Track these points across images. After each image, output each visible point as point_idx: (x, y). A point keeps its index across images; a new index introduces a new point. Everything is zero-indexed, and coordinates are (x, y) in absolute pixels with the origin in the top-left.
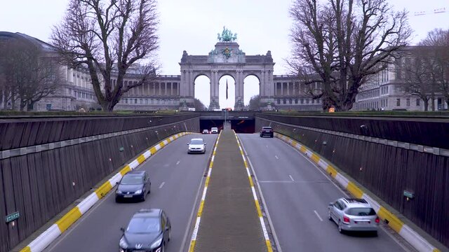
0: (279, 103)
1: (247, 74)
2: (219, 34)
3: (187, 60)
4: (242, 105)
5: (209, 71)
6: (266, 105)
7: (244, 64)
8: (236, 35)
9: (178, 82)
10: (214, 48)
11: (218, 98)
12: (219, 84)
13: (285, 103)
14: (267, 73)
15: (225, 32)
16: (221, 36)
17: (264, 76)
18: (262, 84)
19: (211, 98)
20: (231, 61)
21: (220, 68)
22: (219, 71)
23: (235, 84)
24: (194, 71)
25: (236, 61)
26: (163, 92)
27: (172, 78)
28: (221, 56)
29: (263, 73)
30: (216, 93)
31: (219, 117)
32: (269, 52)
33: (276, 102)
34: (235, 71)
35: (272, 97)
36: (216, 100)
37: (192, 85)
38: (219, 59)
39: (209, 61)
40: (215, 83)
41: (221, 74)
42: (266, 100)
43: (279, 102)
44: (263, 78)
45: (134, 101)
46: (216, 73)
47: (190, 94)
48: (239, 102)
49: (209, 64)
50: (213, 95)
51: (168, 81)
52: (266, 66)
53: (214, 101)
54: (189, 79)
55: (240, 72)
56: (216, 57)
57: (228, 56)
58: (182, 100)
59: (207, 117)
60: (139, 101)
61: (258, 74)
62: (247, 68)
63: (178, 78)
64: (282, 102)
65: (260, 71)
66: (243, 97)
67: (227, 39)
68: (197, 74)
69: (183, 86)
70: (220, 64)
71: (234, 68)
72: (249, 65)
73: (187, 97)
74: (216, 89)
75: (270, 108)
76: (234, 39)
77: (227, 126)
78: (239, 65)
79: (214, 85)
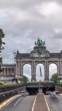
1: (50, 63)
2: (35, 42)
3: (19, 56)
4: (48, 79)
5: (31, 62)
7: (49, 58)
8: (44, 42)
9: (14, 67)
10: (33, 50)
11: (35, 76)
12: (36, 68)
15: (39, 41)
16: (37, 43)
17: (60, 64)
18: (59, 67)
19: (32, 76)
20: (42, 56)
21: (36, 60)
22: (36, 62)
23: (44, 68)
24: (23, 62)
25: (45, 56)
26: (6, 73)
27: (11, 65)
28: (37, 53)
29: (59, 62)
30: (35, 73)
31: (36, 86)
34: (44, 62)
36: (34, 77)
37: (22, 69)
38: (36, 55)
39: (31, 56)
40: (33, 68)
41: (37, 63)
42: (61, 77)
44: (59, 65)
46: (34, 63)
47: (20, 74)
48: (47, 78)
49: (31, 58)
50: (33, 74)
51: (9, 67)
52: (61, 58)
53: (33, 77)
54: (20, 66)
55: (47, 62)
56: (34, 54)
57: (40, 54)
59: (30, 86)
61: (56, 63)
62: (51, 59)
63: (14, 65)
65: (57, 61)
66: (48, 75)
67: (40, 44)
68: (24, 63)
69: (17, 69)
70: (36, 58)
71: (44, 60)
72: (51, 58)
74: (35, 71)
76: (43, 44)
77: (40, 91)
78: (46, 58)
79: (34, 69)
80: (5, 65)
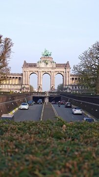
0: (73, 88)
3: (26, 65)
4: (54, 89)
5: (38, 72)
6: (66, 89)
7: (55, 68)
8: (51, 53)
9: (21, 77)
10: (40, 60)
12: (42, 78)
13: (76, 88)
14: (67, 73)
15: (46, 51)
18: (65, 78)
20: (48, 66)
21: (43, 70)
22: (42, 72)
23: (51, 78)
24: (30, 71)
27: (18, 75)
28: (44, 63)
29: (65, 73)
30: (41, 83)
31: (43, 96)
32: (68, 62)
33: (71, 88)
34: (51, 72)
35: (69, 85)
39: (38, 66)
42: (66, 87)
44: (65, 75)
47: (27, 83)
49: (37, 68)
50: (39, 84)
51: (16, 76)
52: (67, 69)
53: (39, 87)
55: (53, 72)
56: (41, 64)
58: (23, 86)
59: (36, 95)
61: (62, 73)
62: (57, 70)
63: (22, 75)
64: (74, 87)
66: (54, 85)
70: (43, 68)
71: (50, 70)
72: (57, 68)
73: (25, 85)
75: (68, 91)
76: (50, 55)
77: (47, 100)
78: (52, 68)
79: (40, 78)
80: (12, 74)
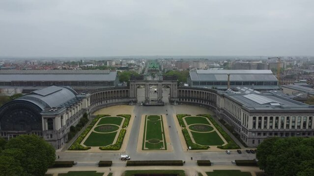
1: (164, 86)
3: (133, 79)
5: (145, 85)
6: (173, 102)
7: (163, 81)
9: (128, 90)
11: (149, 98)
14: (174, 86)
19: (145, 98)
20: (155, 79)
21: (150, 83)
22: (150, 85)
23: (158, 91)
25: (158, 80)
27: (125, 88)
28: (150, 76)
29: (172, 86)
30: (148, 96)
33: (178, 100)
34: (157, 85)
35: (176, 98)
37: (135, 92)
38: (150, 78)
39: (144, 79)
42: (173, 99)
43: (180, 100)
44: (172, 88)
45: (105, 102)
46: (148, 85)
47: (135, 96)
48: (160, 100)
49: (144, 81)
50: (146, 96)
51: (123, 89)
52: (174, 82)
53: (147, 99)
54: (134, 89)
55: (160, 85)
56: (148, 77)
57: (154, 77)
58: (131, 100)
60: (108, 101)
61: (170, 86)
62: (164, 83)
64: (181, 100)
66: (162, 98)
69: (131, 92)
70: (150, 81)
71: (157, 83)
72: (165, 81)
73: (133, 98)
76: (157, 67)
78: (160, 81)
79: (147, 91)
